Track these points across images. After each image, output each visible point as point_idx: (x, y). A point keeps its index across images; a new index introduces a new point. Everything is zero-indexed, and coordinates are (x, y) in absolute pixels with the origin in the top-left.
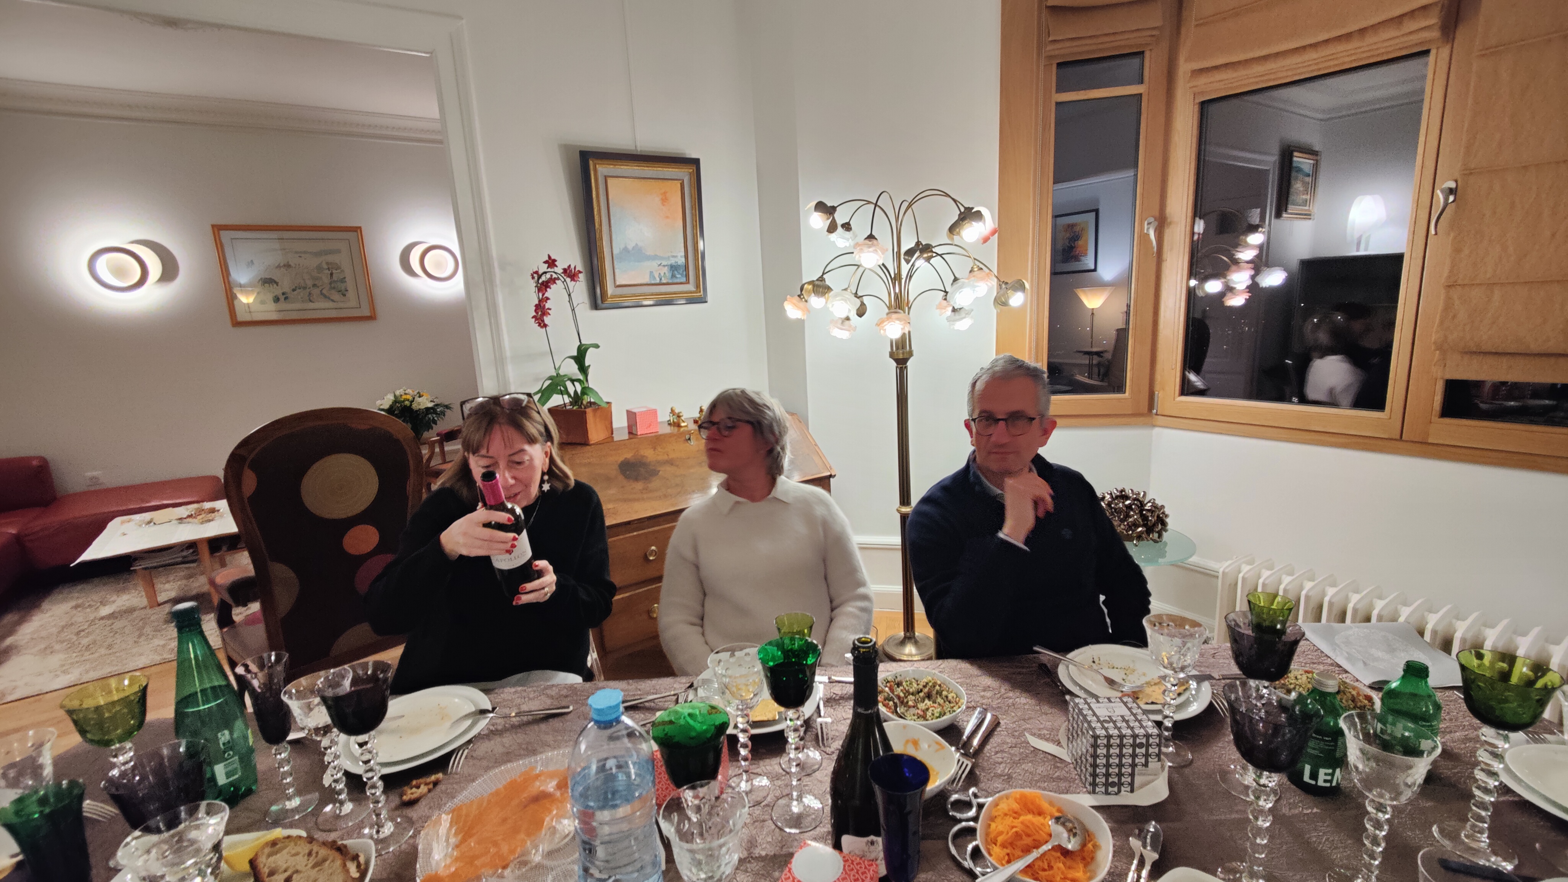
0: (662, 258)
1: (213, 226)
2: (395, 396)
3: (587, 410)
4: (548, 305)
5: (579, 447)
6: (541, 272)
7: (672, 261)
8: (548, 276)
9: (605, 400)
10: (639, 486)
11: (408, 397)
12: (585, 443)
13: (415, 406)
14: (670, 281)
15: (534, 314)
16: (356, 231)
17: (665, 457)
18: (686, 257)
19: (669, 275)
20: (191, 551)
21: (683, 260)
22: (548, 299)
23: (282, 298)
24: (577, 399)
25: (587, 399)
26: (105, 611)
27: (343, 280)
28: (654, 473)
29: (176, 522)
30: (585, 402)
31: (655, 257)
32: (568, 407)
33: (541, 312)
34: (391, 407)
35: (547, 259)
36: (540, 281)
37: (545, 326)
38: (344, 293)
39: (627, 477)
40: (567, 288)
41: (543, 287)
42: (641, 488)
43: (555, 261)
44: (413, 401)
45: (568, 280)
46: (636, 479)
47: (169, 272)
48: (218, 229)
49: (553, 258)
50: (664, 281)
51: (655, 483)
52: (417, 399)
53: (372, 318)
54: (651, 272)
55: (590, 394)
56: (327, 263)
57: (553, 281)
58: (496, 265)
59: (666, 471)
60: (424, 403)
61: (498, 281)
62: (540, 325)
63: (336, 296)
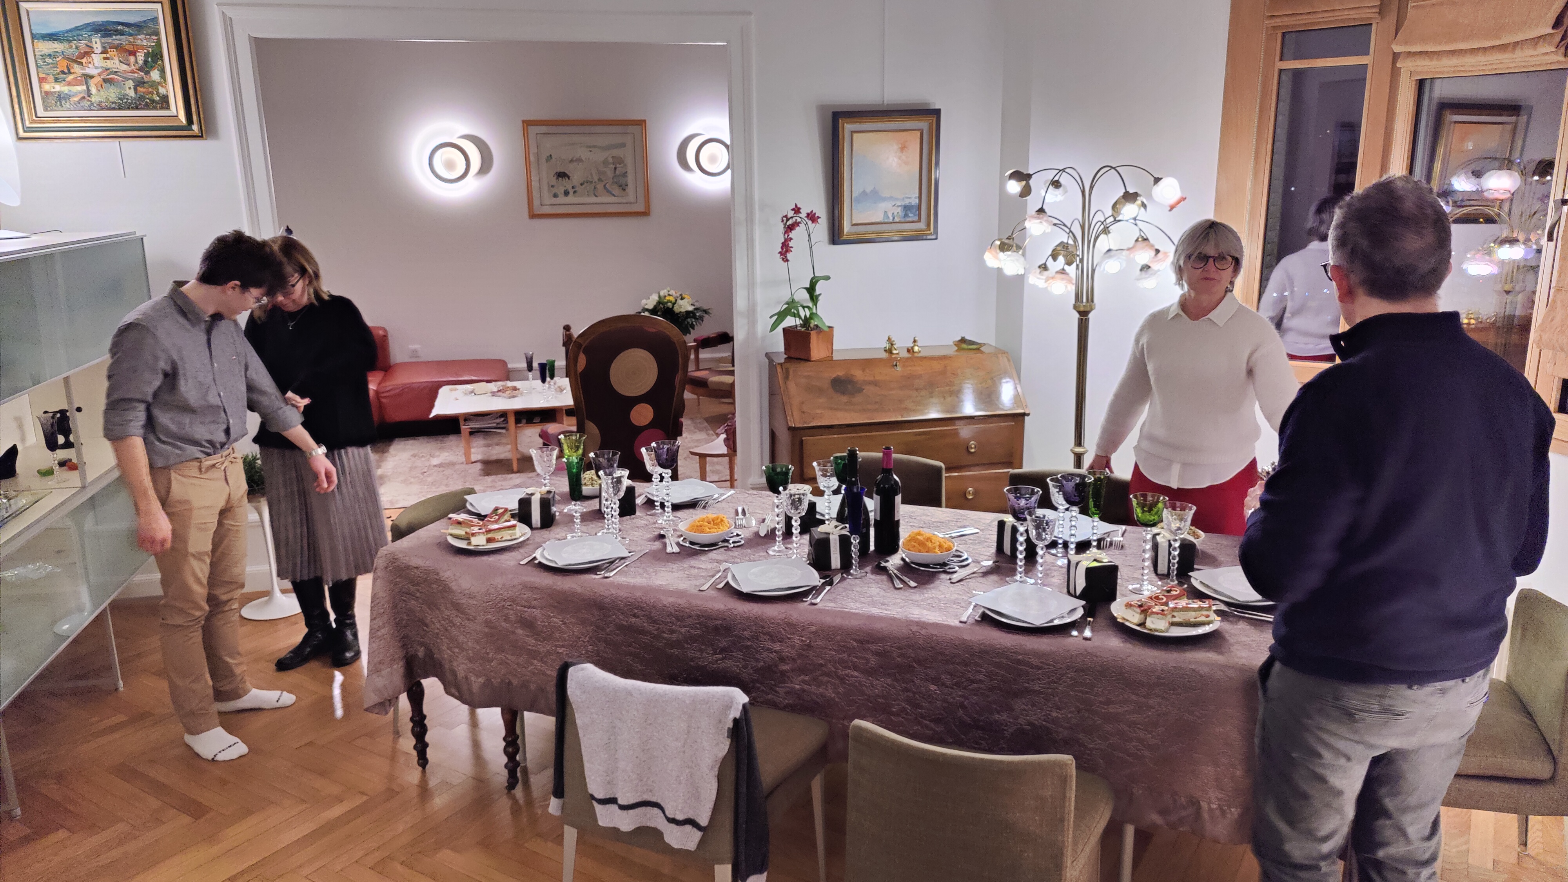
0: (897, 199)
1: (523, 122)
2: (659, 297)
3: (812, 333)
4: (791, 244)
5: (802, 362)
6: (789, 216)
7: (907, 202)
8: (794, 219)
9: (828, 324)
10: (844, 399)
11: (672, 299)
12: (808, 360)
13: (677, 309)
14: (903, 220)
15: (780, 250)
16: (641, 125)
17: (872, 379)
18: (920, 198)
19: (902, 214)
20: (502, 419)
21: (917, 201)
22: (791, 239)
23: (571, 191)
24: (806, 322)
25: (813, 323)
26: (435, 461)
27: (625, 175)
28: (860, 390)
29: (490, 394)
30: (812, 325)
31: (891, 198)
32: (799, 328)
33: (786, 248)
34: (655, 307)
35: (794, 207)
36: (788, 224)
37: (787, 261)
38: (623, 187)
39: (837, 391)
40: (808, 230)
41: (790, 228)
42: (846, 401)
43: (799, 209)
44: (674, 304)
45: (810, 222)
46: (843, 393)
47: (486, 166)
48: (527, 124)
49: (799, 206)
50: (897, 220)
51: (858, 399)
52: (680, 302)
53: (645, 214)
54: (886, 212)
55: (816, 319)
56: (613, 157)
57: (797, 224)
58: (757, 207)
59: (869, 390)
60: (685, 306)
61: (757, 221)
62: (783, 259)
63: (616, 191)
